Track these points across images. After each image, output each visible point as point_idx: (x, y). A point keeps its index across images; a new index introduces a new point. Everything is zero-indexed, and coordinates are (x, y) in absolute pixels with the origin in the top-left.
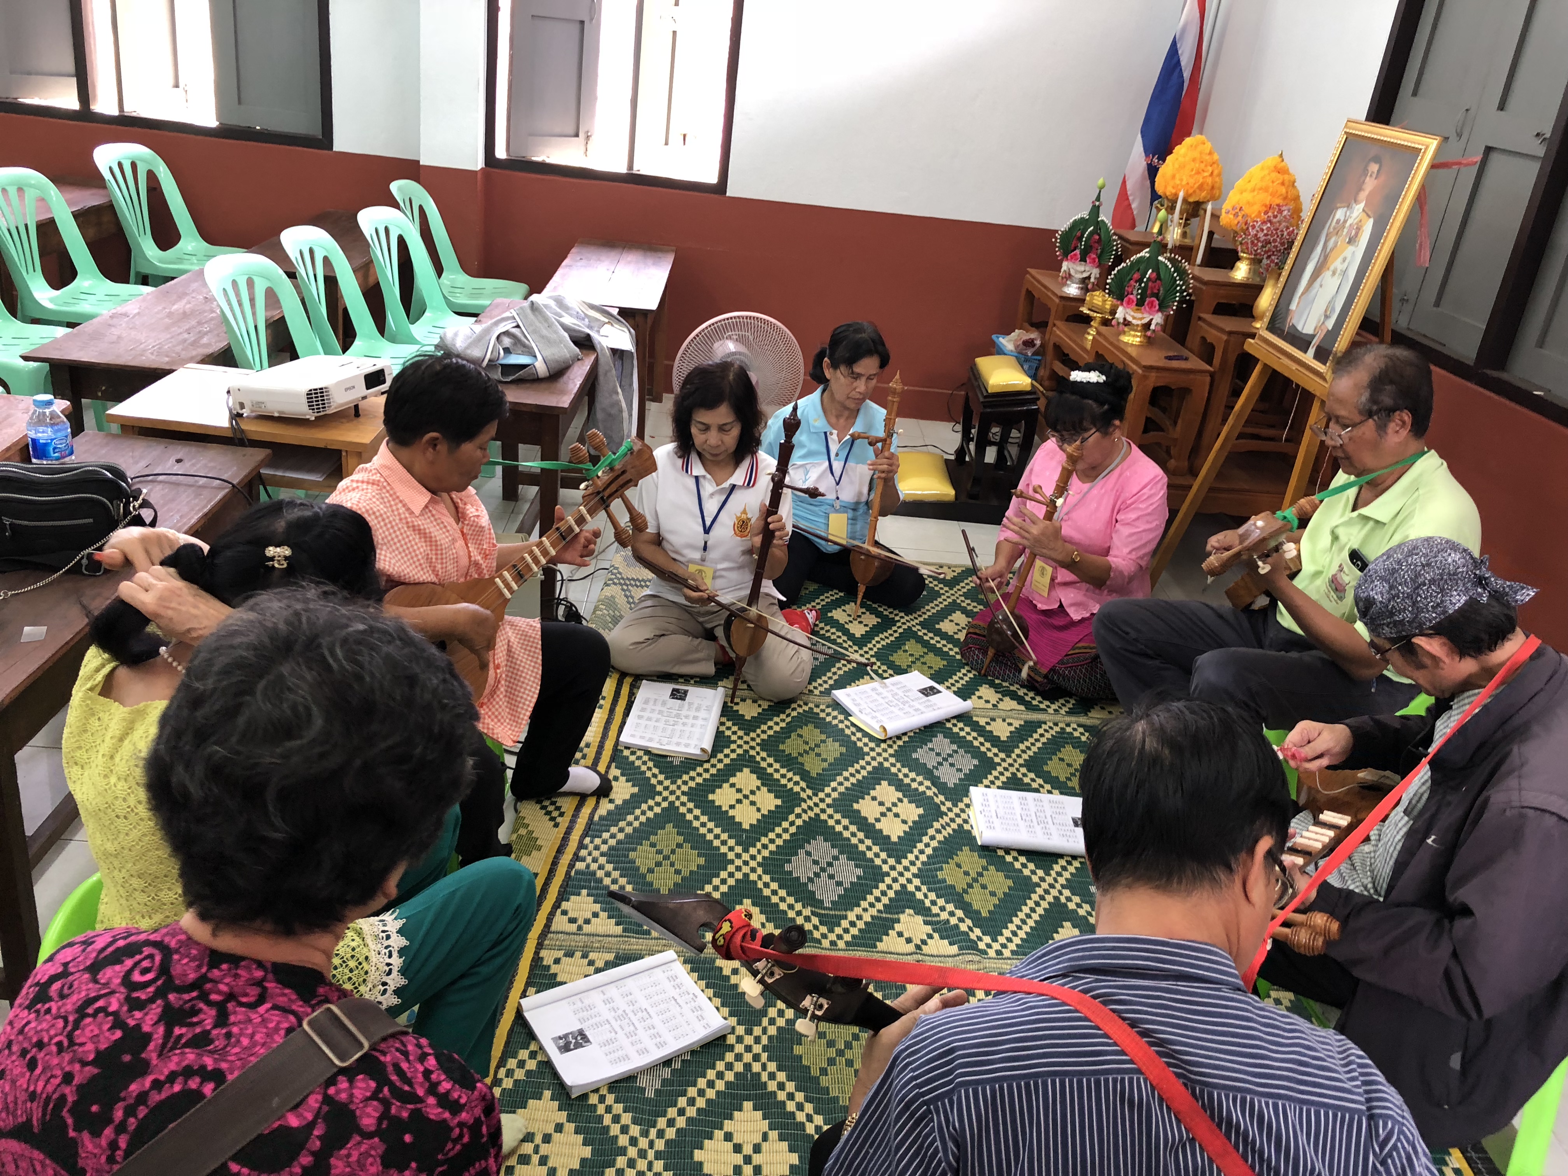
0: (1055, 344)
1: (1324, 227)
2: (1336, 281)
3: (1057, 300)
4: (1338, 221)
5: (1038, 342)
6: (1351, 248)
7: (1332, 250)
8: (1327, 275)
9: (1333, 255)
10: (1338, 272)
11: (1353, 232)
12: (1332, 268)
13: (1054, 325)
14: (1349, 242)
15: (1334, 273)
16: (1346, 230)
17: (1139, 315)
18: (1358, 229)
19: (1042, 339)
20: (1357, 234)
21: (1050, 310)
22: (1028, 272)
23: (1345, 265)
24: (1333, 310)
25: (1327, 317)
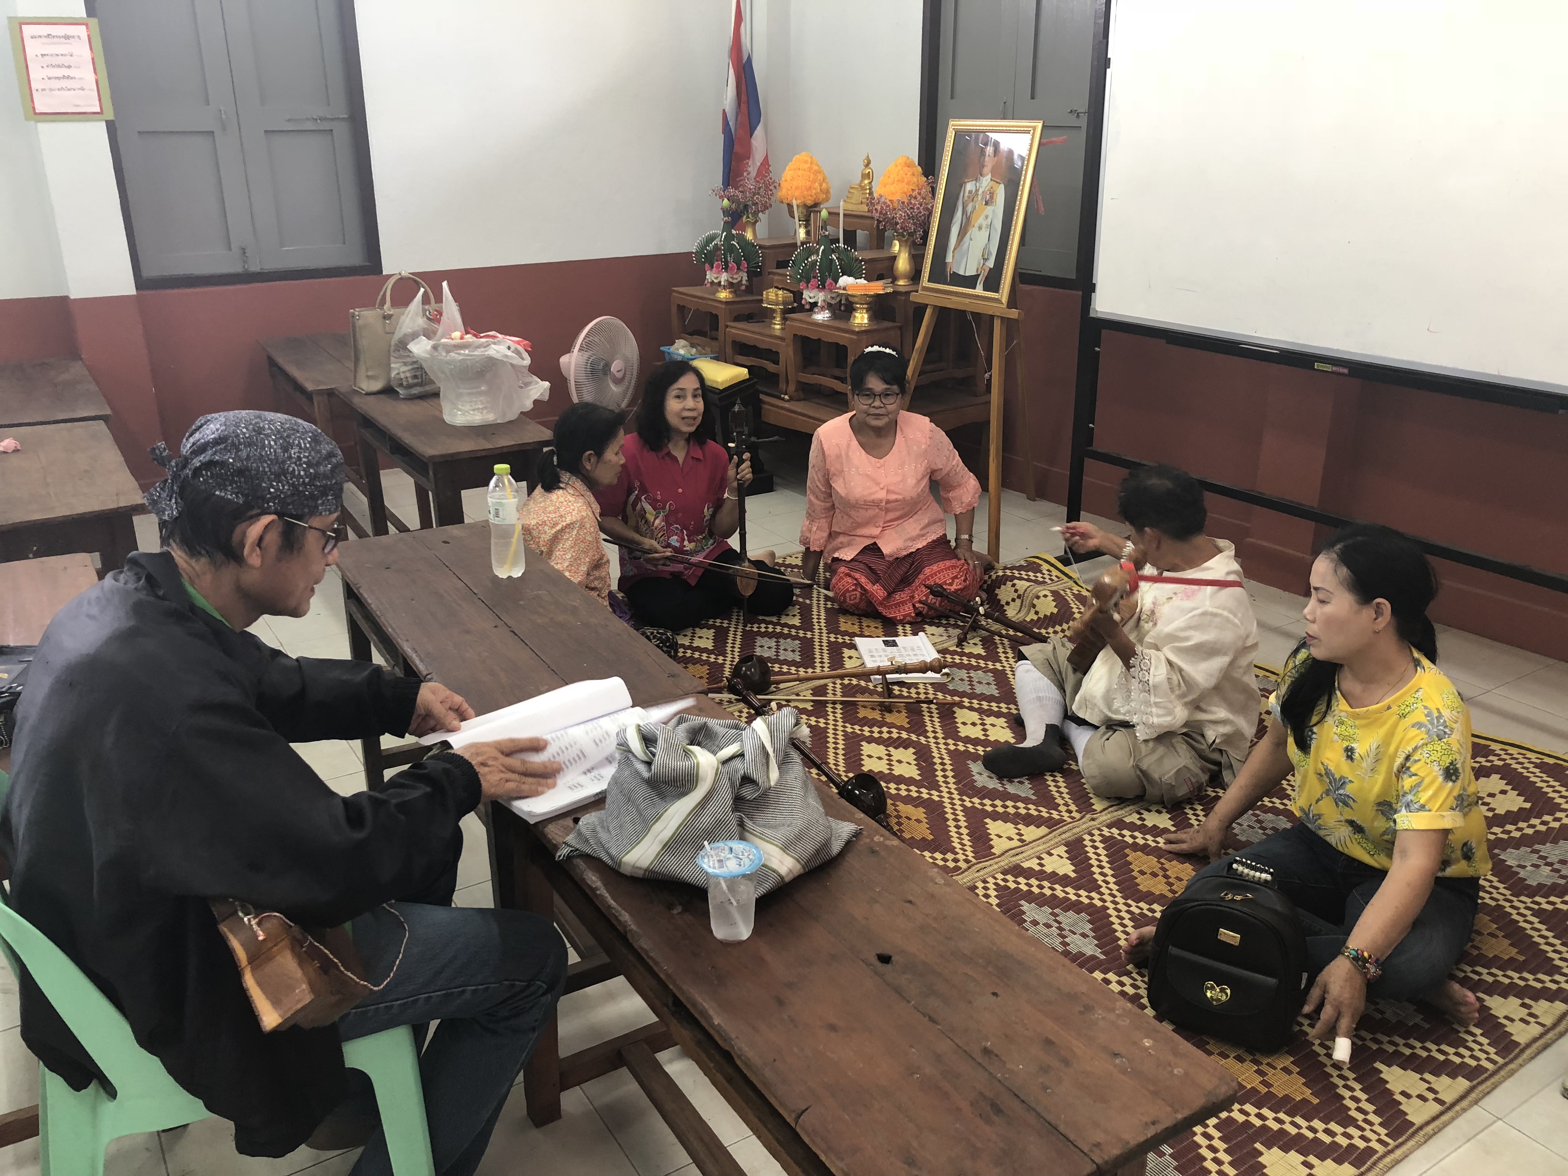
1: (958, 199)
2: (985, 233)
4: (970, 192)
6: (990, 209)
7: (972, 212)
8: (973, 232)
9: (974, 216)
10: (984, 226)
11: (988, 197)
12: (977, 225)
14: (987, 203)
15: (980, 228)
16: (980, 197)
18: (992, 194)
20: (992, 197)
21: (717, 316)
22: (674, 291)
23: (989, 220)
24: (990, 253)
25: (985, 260)
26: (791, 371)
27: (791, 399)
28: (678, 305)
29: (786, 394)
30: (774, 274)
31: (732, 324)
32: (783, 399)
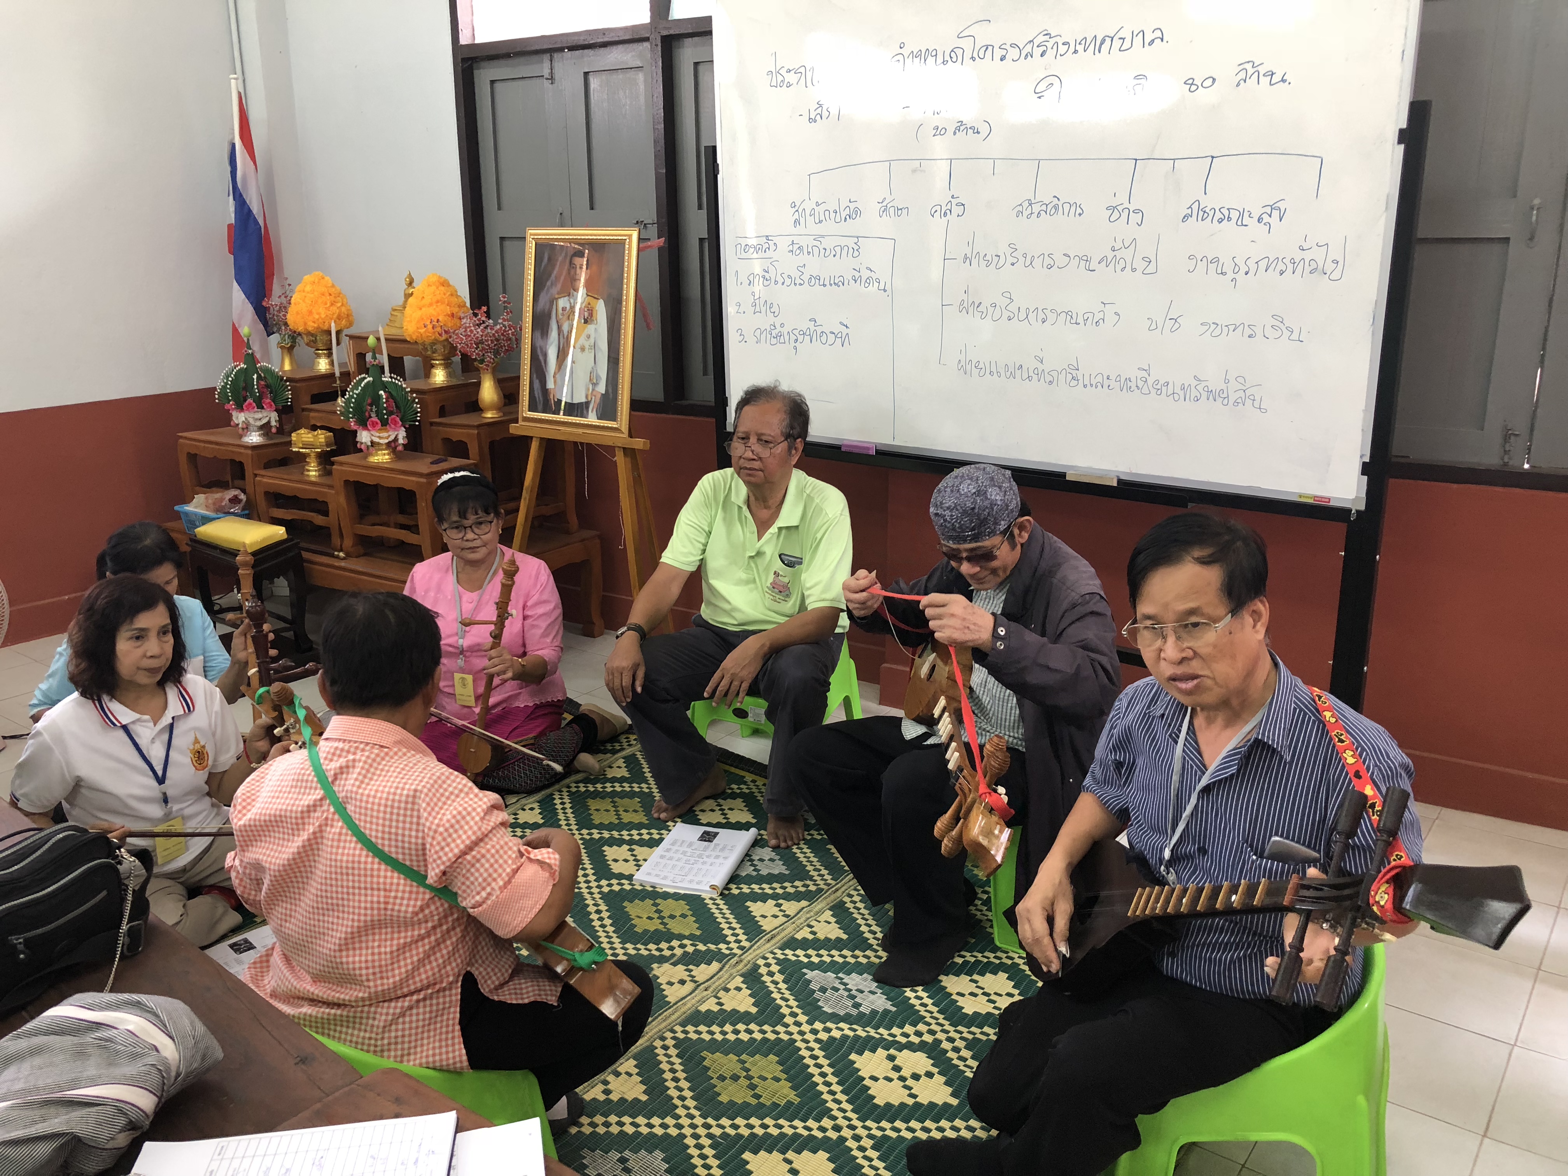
0: (267, 493)
1: (550, 317)
2: (588, 355)
3: (249, 452)
5: (243, 497)
6: (590, 328)
7: (569, 333)
8: (574, 352)
9: (572, 335)
10: (587, 347)
11: (586, 314)
12: (577, 347)
13: (256, 475)
14: (586, 322)
15: (581, 350)
17: (385, 434)
18: (591, 310)
19: (244, 491)
20: (591, 315)
21: (241, 464)
22: (181, 437)
23: (592, 340)
24: (598, 378)
25: (595, 385)
26: (346, 524)
27: (348, 555)
28: (188, 453)
29: (341, 550)
30: (311, 410)
31: (263, 472)
32: (338, 557)
